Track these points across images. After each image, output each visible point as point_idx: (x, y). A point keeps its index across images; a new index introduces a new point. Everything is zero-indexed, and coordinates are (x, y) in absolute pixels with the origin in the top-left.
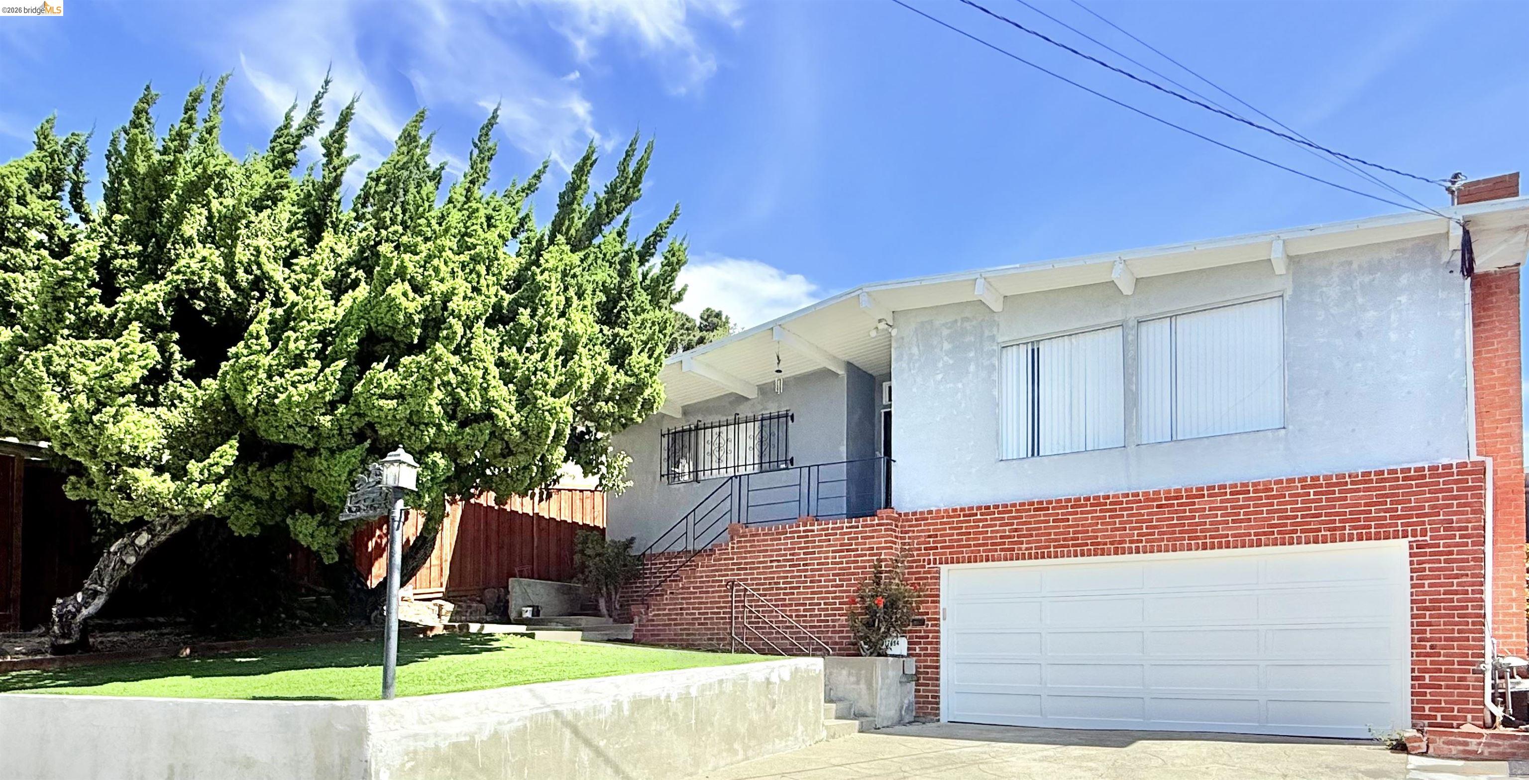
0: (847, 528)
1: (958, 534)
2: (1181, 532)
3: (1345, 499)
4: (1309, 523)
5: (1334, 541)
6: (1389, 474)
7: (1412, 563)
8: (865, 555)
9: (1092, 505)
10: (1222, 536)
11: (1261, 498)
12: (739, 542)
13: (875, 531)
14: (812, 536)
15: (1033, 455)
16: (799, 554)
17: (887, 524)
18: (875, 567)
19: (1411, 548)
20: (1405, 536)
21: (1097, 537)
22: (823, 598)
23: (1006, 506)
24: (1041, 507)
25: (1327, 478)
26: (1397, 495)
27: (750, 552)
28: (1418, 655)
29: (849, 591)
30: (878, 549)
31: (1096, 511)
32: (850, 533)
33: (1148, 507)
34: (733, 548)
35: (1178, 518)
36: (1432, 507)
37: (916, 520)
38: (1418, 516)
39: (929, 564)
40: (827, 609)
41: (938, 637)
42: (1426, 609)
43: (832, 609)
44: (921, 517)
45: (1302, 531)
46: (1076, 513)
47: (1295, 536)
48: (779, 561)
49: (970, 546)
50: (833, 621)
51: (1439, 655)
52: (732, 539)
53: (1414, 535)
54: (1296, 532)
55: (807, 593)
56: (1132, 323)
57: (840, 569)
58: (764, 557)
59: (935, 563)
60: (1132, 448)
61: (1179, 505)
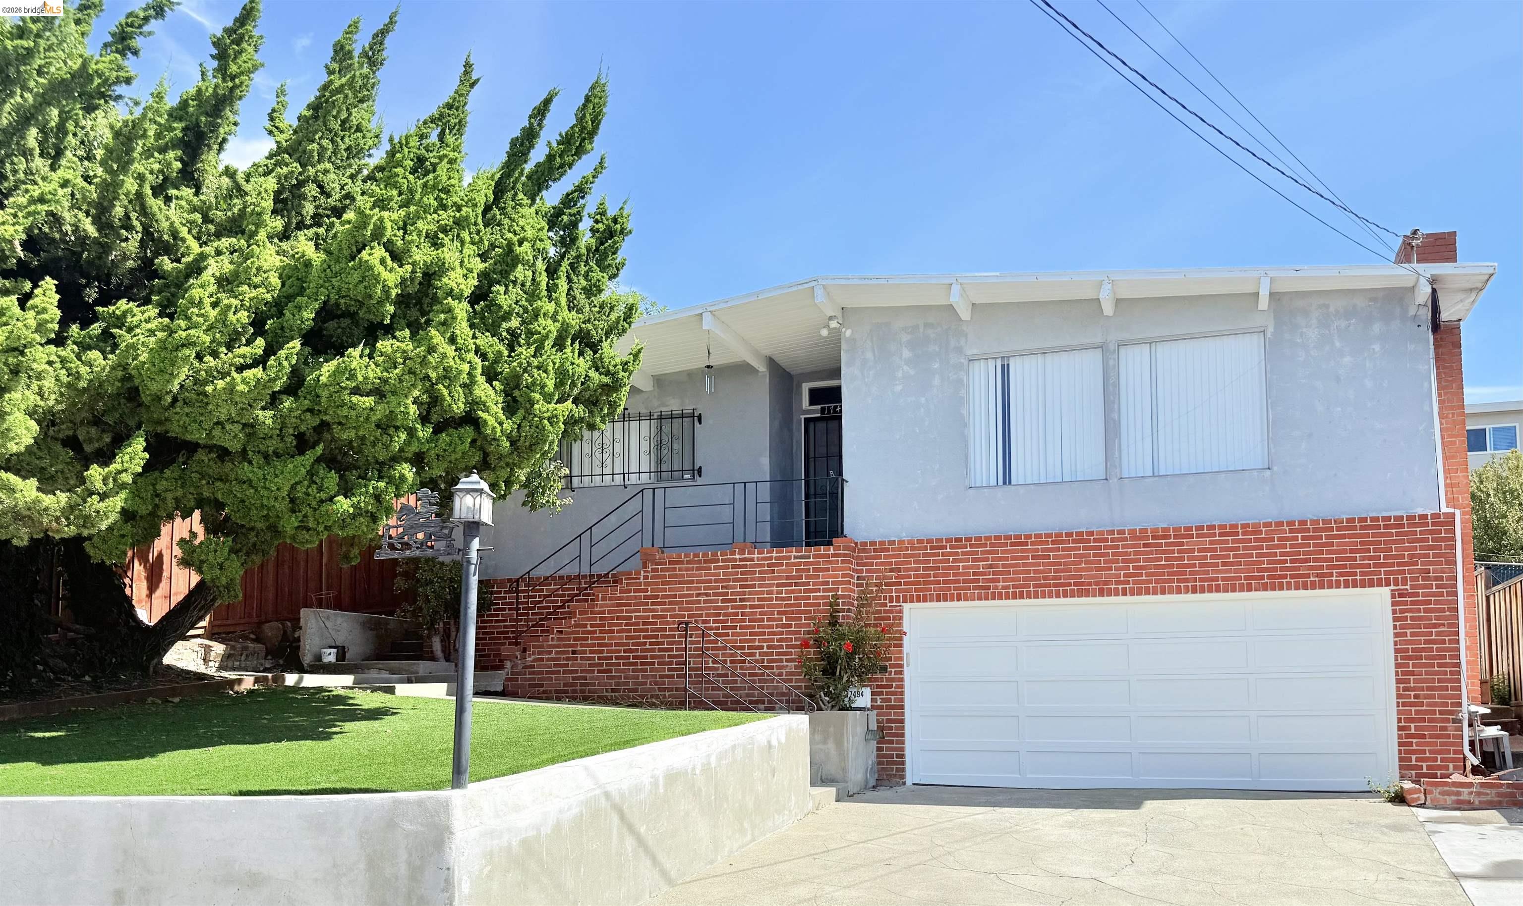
0: (795, 557)
1: (925, 569)
2: (1169, 574)
3: (1332, 545)
4: (1298, 569)
5: (1322, 587)
6: (1371, 521)
7: (1394, 612)
8: (819, 590)
9: (1074, 541)
10: (1212, 580)
11: (1250, 541)
12: (653, 570)
13: (831, 562)
14: (751, 566)
15: (1004, 483)
16: (735, 587)
17: (845, 555)
18: (831, 605)
19: (1393, 596)
20: (1388, 585)
21: (1081, 577)
22: (765, 641)
23: (980, 539)
24: (1019, 541)
25: (1314, 522)
26: (1380, 543)
27: (668, 583)
28: (1404, 704)
29: (799, 633)
30: (834, 583)
31: (1078, 549)
32: (800, 564)
33: (1134, 546)
34: (646, 577)
35: (1167, 559)
36: (1411, 556)
37: (875, 550)
38: (1399, 565)
39: (891, 601)
40: (771, 654)
41: (902, 687)
42: (1409, 658)
43: (778, 654)
44: (881, 547)
45: (1292, 576)
46: (1058, 550)
47: (1284, 581)
48: (707, 595)
49: (938, 582)
50: (778, 667)
51: (1422, 704)
52: (645, 566)
53: (1396, 584)
54: (1285, 577)
55: (745, 634)
56: (1112, 347)
57: (787, 606)
58: (688, 589)
59: (898, 601)
60: (1114, 481)
61: (1167, 544)
